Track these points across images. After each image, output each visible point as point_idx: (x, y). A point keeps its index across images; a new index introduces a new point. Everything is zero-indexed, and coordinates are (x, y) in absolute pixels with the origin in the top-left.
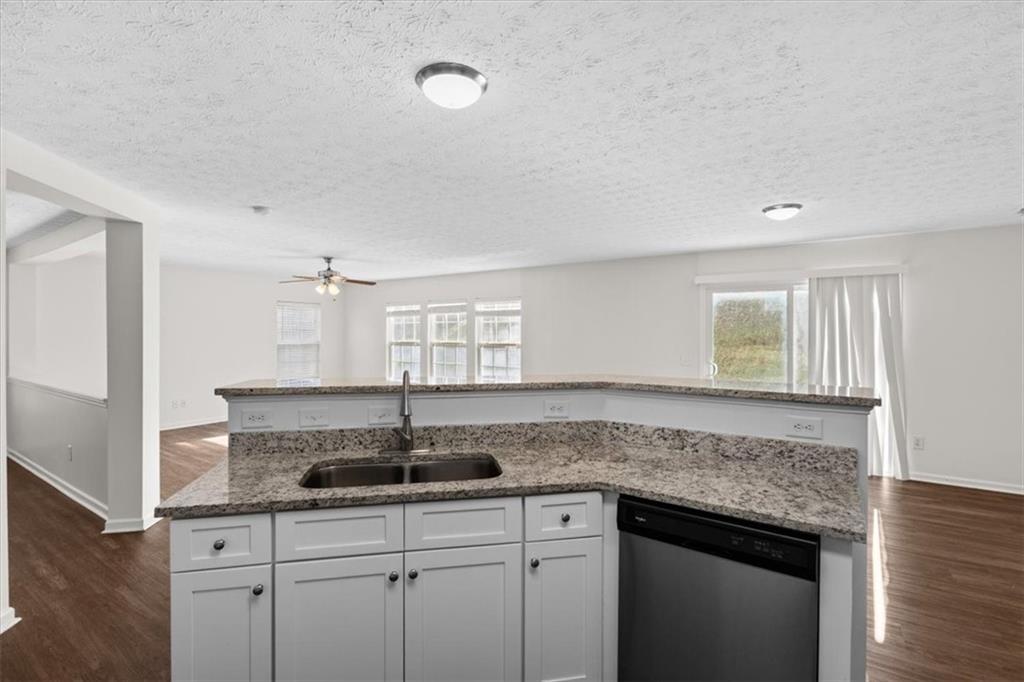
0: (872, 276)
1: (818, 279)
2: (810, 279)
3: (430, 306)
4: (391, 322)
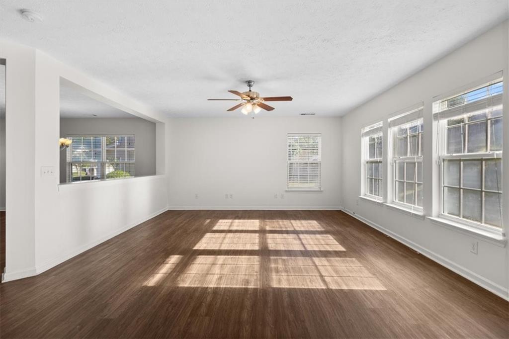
3: (390, 120)
4: (365, 142)
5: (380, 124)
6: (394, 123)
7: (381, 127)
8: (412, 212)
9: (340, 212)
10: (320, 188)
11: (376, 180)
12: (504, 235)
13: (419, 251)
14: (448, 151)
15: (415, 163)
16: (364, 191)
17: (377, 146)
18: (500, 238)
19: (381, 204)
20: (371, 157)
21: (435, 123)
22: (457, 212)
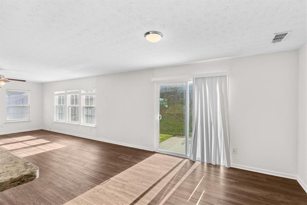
0: (216, 77)
1: (196, 78)
2: (193, 78)
3: (67, 91)
4: (57, 98)
5: (64, 92)
6: (69, 93)
7: (64, 93)
8: (75, 124)
9: (42, 130)
10: (29, 120)
11: (61, 114)
12: (96, 125)
13: (77, 136)
14: (85, 105)
15: (76, 108)
16: (56, 118)
17: (62, 100)
18: (95, 126)
19: (64, 123)
20: (59, 104)
21: (82, 96)
22: (87, 122)
